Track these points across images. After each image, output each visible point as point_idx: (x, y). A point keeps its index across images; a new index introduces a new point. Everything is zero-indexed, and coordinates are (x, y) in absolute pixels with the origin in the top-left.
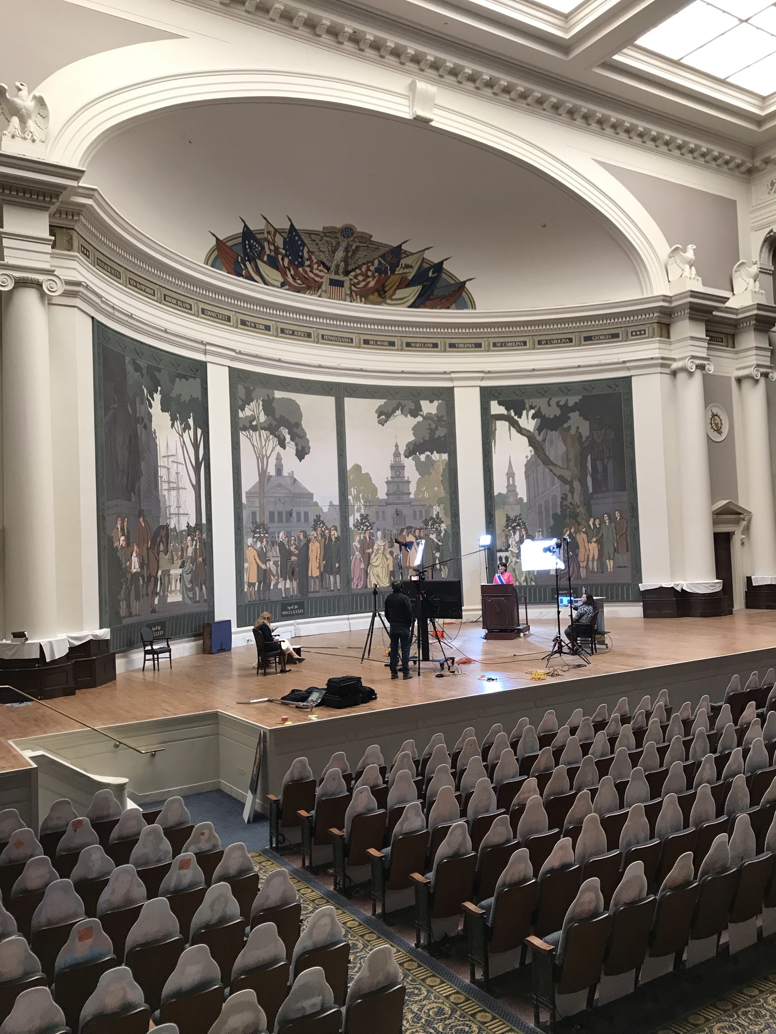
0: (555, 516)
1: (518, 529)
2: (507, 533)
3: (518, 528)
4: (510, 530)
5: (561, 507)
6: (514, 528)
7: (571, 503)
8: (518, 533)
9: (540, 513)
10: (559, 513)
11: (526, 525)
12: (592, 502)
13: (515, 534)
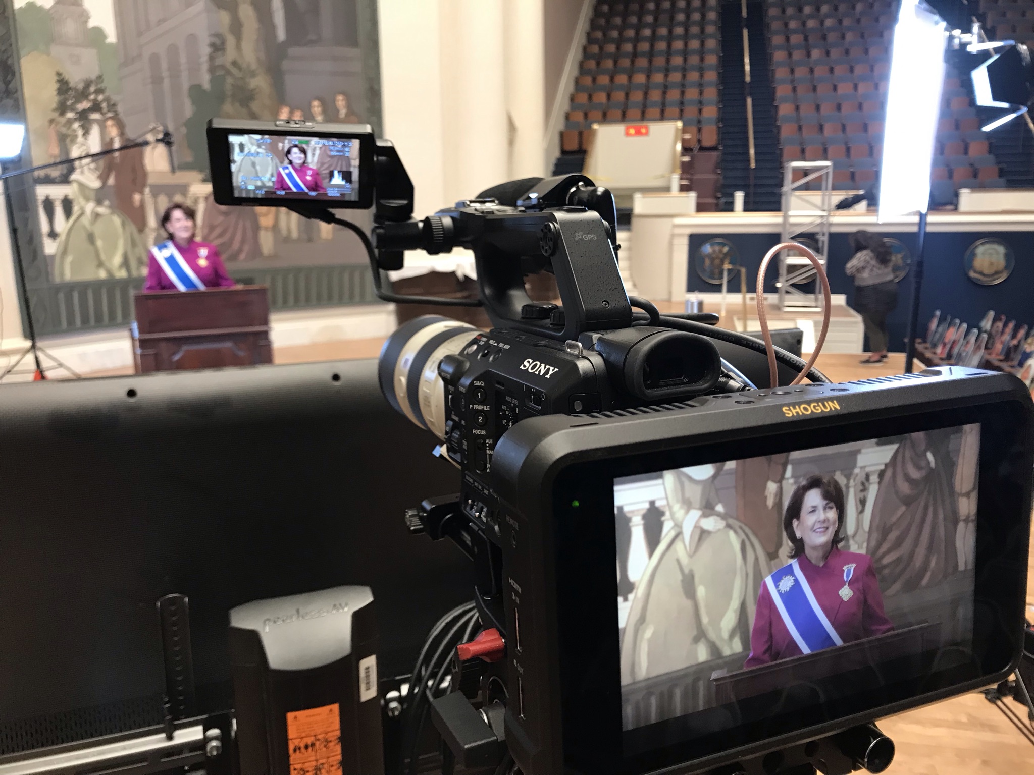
0: (196, 91)
1: (96, 120)
2: (64, 130)
3: (95, 116)
4: (70, 122)
5: (212, 69)
6: (83, 116)
7: (234, 63)
8: (95, 131)
9: (157, 80)
10: (206, 86)
11: (120, 108)
12: (286, 65)
13: (86, 133)
